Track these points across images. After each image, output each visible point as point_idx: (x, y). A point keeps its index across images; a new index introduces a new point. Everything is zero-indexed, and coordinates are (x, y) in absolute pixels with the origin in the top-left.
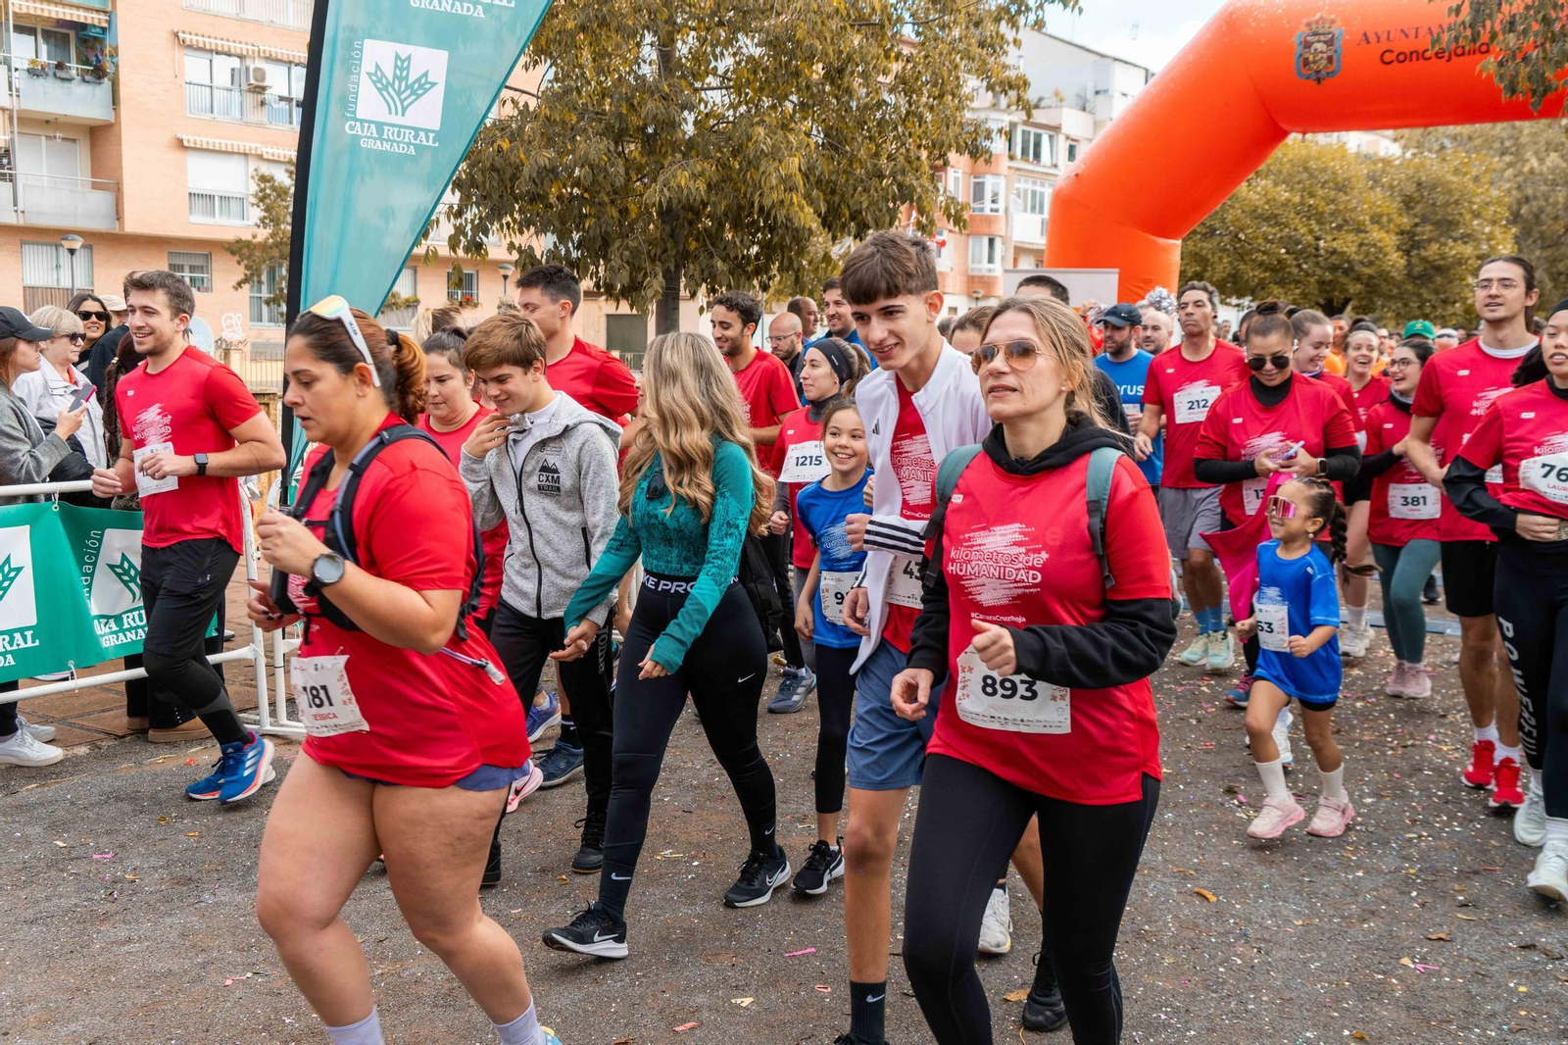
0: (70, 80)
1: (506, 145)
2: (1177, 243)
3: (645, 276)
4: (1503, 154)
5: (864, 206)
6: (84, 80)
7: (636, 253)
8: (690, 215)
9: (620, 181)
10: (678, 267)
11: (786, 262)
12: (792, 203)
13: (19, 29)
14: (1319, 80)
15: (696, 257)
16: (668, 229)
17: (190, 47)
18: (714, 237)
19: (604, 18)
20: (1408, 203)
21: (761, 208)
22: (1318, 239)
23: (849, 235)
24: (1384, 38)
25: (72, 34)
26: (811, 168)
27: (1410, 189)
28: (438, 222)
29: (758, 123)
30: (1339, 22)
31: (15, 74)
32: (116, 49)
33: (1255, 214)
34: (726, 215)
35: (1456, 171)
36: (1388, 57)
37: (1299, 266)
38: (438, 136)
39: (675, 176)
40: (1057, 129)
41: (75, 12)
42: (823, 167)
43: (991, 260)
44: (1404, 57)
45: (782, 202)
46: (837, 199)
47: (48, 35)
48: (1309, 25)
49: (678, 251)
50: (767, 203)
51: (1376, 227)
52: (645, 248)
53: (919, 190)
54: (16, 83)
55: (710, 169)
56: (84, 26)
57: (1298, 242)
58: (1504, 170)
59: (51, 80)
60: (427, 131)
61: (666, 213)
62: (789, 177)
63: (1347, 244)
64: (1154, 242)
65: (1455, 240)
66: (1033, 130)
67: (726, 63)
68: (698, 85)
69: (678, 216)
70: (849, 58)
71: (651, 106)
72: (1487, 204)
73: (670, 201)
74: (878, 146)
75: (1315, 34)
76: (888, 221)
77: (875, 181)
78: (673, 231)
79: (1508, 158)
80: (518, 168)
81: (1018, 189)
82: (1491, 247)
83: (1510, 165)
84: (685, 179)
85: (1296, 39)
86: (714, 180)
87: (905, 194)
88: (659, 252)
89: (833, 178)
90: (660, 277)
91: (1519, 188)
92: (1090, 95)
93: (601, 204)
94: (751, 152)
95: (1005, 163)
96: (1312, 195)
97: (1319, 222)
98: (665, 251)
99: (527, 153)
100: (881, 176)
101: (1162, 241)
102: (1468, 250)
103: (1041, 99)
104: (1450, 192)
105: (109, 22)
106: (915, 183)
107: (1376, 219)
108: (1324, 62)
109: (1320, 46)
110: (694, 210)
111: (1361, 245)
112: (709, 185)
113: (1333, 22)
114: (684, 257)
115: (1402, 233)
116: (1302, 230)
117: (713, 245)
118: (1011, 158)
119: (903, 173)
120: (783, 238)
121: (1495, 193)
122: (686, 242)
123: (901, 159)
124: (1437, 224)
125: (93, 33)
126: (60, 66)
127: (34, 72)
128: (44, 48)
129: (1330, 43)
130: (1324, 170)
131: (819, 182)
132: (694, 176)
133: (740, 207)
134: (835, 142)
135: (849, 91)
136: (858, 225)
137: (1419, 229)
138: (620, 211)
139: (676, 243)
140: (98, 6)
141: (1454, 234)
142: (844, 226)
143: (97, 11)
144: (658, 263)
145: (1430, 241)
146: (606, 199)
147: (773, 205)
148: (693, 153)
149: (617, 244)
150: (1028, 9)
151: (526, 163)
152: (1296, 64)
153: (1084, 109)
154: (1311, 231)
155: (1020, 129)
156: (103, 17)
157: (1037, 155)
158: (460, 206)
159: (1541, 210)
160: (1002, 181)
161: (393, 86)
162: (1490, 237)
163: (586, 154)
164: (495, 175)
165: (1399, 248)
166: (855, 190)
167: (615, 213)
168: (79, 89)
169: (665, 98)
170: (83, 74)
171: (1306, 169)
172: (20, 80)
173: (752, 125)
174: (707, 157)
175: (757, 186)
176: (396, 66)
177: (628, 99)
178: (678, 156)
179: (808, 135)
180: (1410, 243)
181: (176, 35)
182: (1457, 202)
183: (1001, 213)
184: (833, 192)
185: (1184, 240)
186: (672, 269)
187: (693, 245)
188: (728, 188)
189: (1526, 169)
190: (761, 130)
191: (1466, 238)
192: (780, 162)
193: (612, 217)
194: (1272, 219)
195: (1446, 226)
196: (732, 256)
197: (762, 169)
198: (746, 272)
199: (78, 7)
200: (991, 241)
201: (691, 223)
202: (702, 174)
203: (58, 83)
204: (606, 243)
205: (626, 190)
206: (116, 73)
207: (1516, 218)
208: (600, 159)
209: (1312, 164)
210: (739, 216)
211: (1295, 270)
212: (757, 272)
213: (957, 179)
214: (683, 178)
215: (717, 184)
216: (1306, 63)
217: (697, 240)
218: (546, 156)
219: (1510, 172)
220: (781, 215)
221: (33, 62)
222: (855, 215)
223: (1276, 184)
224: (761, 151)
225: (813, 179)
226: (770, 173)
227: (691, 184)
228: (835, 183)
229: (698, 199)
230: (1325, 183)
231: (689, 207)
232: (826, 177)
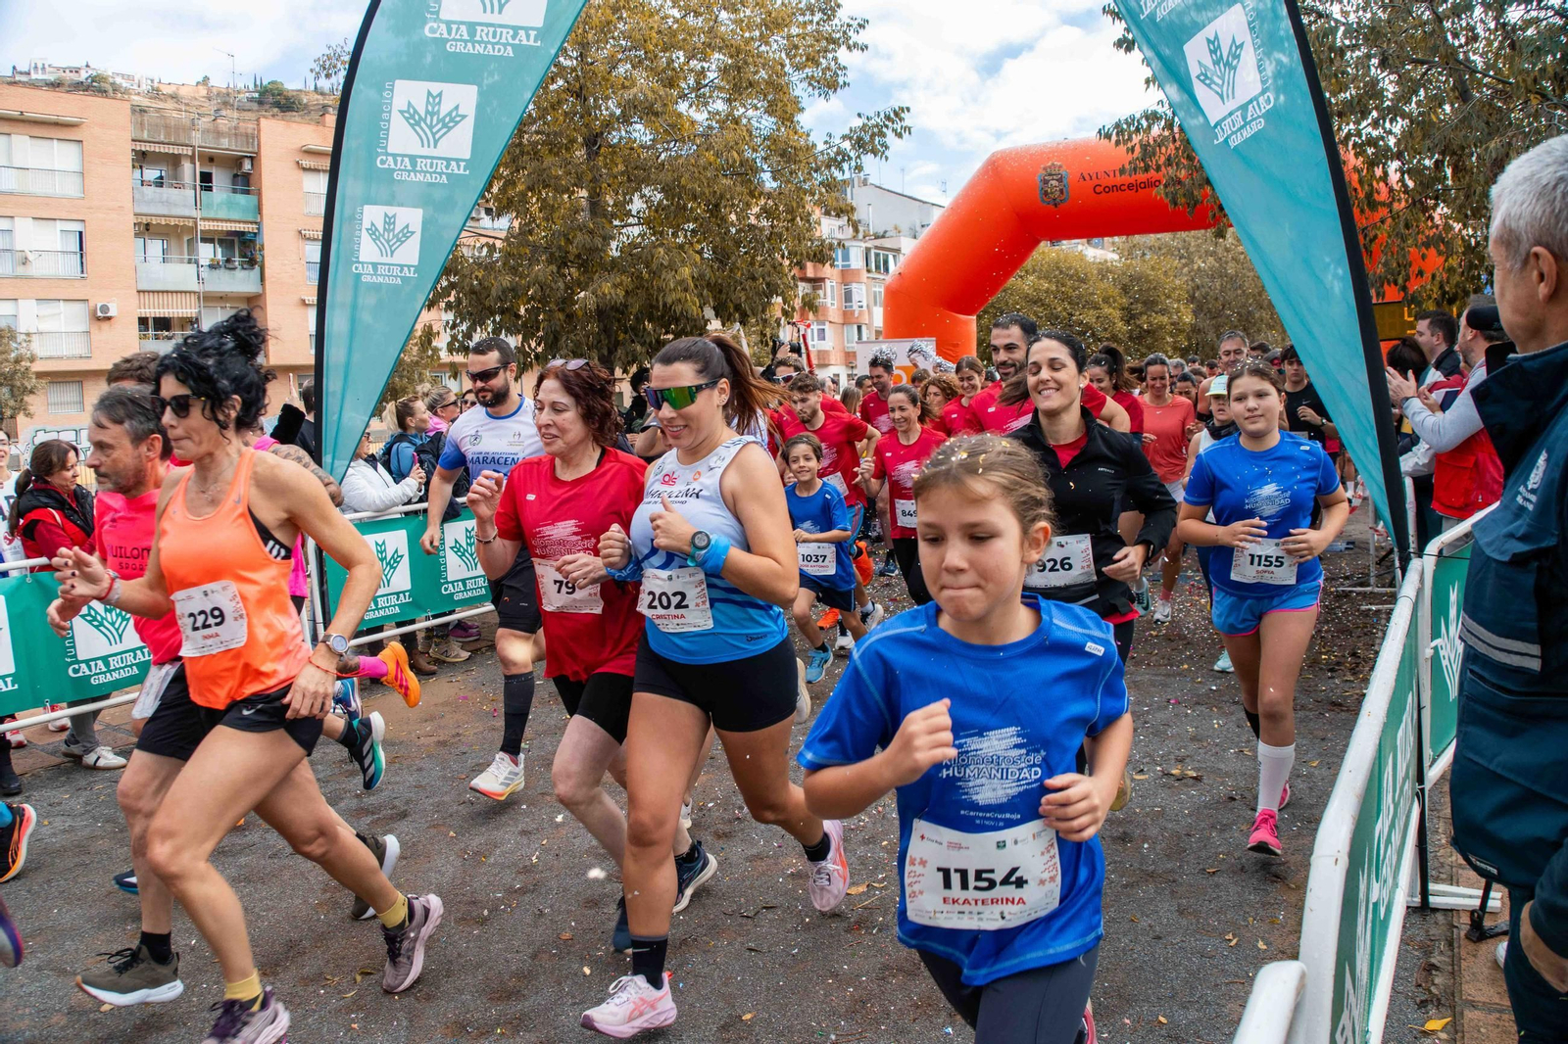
0: (234, 269)
1: (480, 275)
2: (973, 318)
4: (1180, 258)
5: (743, 300)
6: (243, 268)
8: (616, 314)
9: (561, 293)
10: (610, 352)
12: (686, 301)
13: (204, 240)
14: (1056, 205)
16: (602, 326)
17: (309, 239)
18: (637, 332)
19: (544, 181)
20: (1125, 289)
21: (665, 305)
22: (1072, 315)
23: (736, 321)
24: (1094, 177)
25: (236, 239)
26: (702, 276)
27: (1126, 280)
28: (438, 333)
29: (659, 245)
30: (1064, 167)
31: (201, 269)
32: (263, 246)
34: (643, 312)
35: (1153, 269)
36: (1098, 189)
38: (417, 269)
39: (601, 286)
40: (898, 251)
41: (237, 225)
42: (708, 273)
43: (860, 339)
44: (1108, 189)
45: (680, 300)
46: (723, 296)
47: (221, 242)
48: (1045, 169)
49: (609, 342)
50: (669, 300)
51: (1106, 306)
52: (584, 340)
53: (783, 287)
54: (202, 275)
55: (627, 280)
56: (243, 233)
58: (1182, 269)
59: (223, 270)
60: (409, 267)
62: (682, 281)
63: (1089, 317)
64: (960, 319)
65: (1156, 313)
66: (881, 252)
67: (637, 205)
68: (616, 223)
69: (607, 314)
70: (722, 197)
71: (580, 238)
72: (1174, 289)
73: (599, 305)
74: (753, 258)
75: (1050, 175)
76: (760, 308)
77: (750, 282)
78: (605, 326)
79: (1183, 261)
80: (488, 289)
81: (875, 292)
82: (1179, 318)
83: (1185, 265)
84: (609, 288)
85: (1038, 179)
86: (631, 288)
87: (772, 290)
89: (720, 281)
91: (1193, 280)
92: (918, 228)
95: (865, 274)
96: (1063, 285)
97: (1069, 303)
98: (600, 341)
99: (496, 278)
100: (754, 279)
101: (962, 317)
102: (1165, 319)
103: (885, 232)
104: (1150, 282)
105: (258, 229)
107: (1106, 300)
108: (1058, 193)
109: (1054, 183)
110: (620, 310)
111: (1098, 318)
112: (627, 292)
113: (1060, 167)
115: (1123, 309)
117: (636, 335)
118: (869, 271)
120: (685, 326)
121: (1177, 282)
122: (617, 335)
124: (1145, 303)
125: (248, 237)
126: (228, 261)
127: (213, 266)
128: (219, 250)
129: (1060, 180)
130: (1070, 268)
131: (709, 285)
132: (615, 286)
133: (652, 306)
134: (722, 257)
135: (724, 219)
136: (741, 314)
137: (1134, 306)
138: (567, 316)
139: (609, 337)
140: (251, 219)
141: (1156, 309)
142: (730, 315)
143: (251, 223)
145: (1141, 314)
149: (564, 339)
150: (850, 159)
151: (495, 284)
152: (1039, 196)
153: (915, 237)
154: (1065, 309)
155: (873, 251)
156: (255, 226)
157: (887, 270)
158: (454, 322)
159: (1207, 294)
160: (864, 287)
161: (383, 236)
162: (1178, 311)
163: (537, 276)
164: (474, 297)
165: (1122, 320)
166: (736, 288)
167: (561, 316)
168: (240, 274)
169: (591, 232)
170: (242, 264)
171: (1058, 268)
172: (205, 273)
173: (655, 247)
174: (624, 271)
175: (660, 290)
176: (385, 222)
177: (564, 235)
178: (605, 272)
179: (700, 252)
180: (1129, 316)
181: (300, 232)
182: (1155, 288)
183: (865, 308)
184: (721, 292)
185: (979, 318)
186: (606, 354)
187: (621, 336)
188: (641, 292)
189: (1196, 267)
190: (661, 250)
191: (1163, 312)
192: (676, 271)
195: (1150, 304)
196: (648, 341)
197: (664, 277)
199: (239, 222)
201: (619, 321)
202: (621, 284)
203: (227, 271)
204: (556, 339)
205: (567, 301)
206: (263, 261)
207: (1192, 299)
208: (547, 279)
210: (650, 311)
213: (832, 287)
214: (607, 287)
215: (632, 291)
216: (1046, 193)
217: (626, 333)
218: (507, 280)
219: (1186, 270)
220: (678, 309)
221: (212, 260)
222: (738, 308)
223: (1039, 278)
224: (662, 264)
225: (704, 283)
226: (670, 279)
227: (612, 291)
228: (721, 285)
229: (619, 302)
230: (1071, 277)
231: (615, 308)
232: (713, 280)
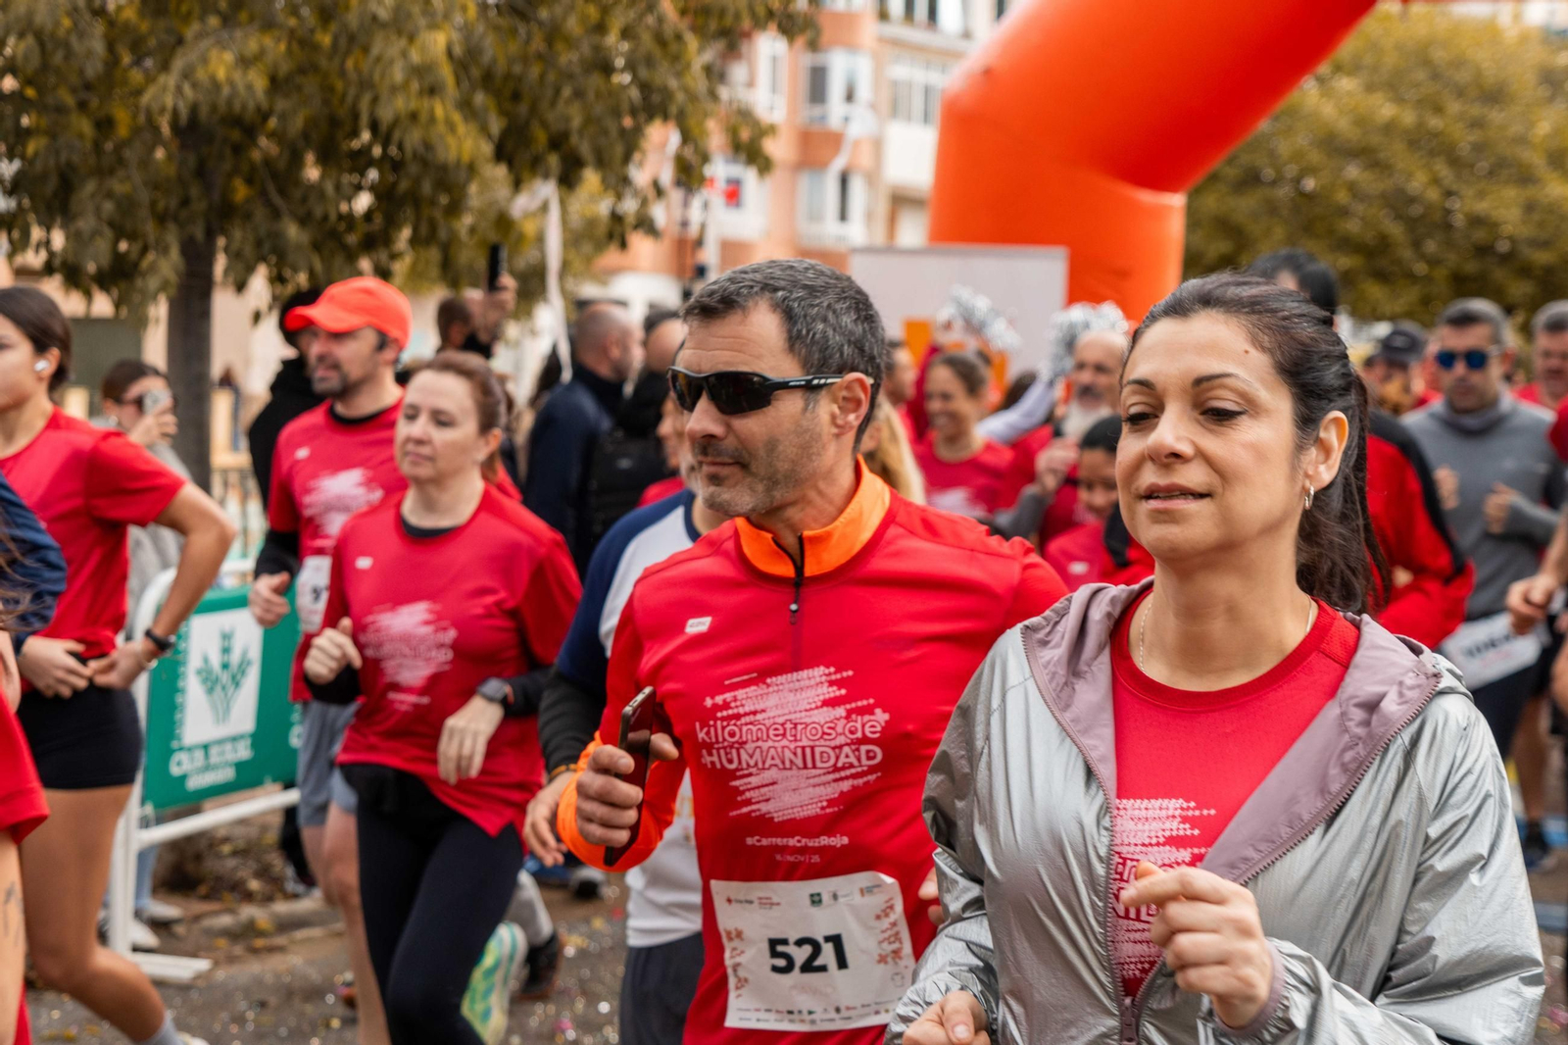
2: (1176, 201)
3: (145, 250)
5: (576, 122)
7: (127, 205)
8: (236, 135)
9: (93, 69)
10: (210, 235)
11: (424, 230)
12: (432, 119)
15: (248, 216)
16: (192, 160)
18: (285, 176)
21: (376, 124)
22: (1450, 195)
23: (546, 176)
33: (1334, 146)
34: (306, 135)
37: (1417, 244)
39: (204, 60)
42: (491, 48)
43: (843, 216)
45: (414, 116)
46: (523, 109)
49: (211, 203)
50: (386, 115)
52: (144, 196)
53: (680, 97)
55: (275, 48)
57: (1412, 200)
61: (190, 131)
62: (429, 67)
63: (1504, 206)
69: (212, 136)
73: (194, 109)
77: (595, 81)
78: (202, 163)
84: (225, 66)
86: (285, 68)
87: (654, 105)
88: (173, 203)
89: (517, 69)
90: (175, 253)
93: (60, 110)
94: (353, 19)
95: (872, 29)
96: (1438, 110)
97: (1449, 164)
98: (185, 202)
100: (608, 69)
101: (1147, 197)
106: (673, 83)
110: (245, 126)
111: (1529, 208)
112: (273, 80)
114: (223, 215)
116: (1419, 180)
117: (283, 192)
118: (883, 19)
119: (649, 62)
120: (417, 181)
122: (227, 187)
123: (647, 39)
130: (1459, 65)
131: (488, 77)
132: (244, 62)
133: (334, 122)
136: (564, 160)
138: (97, 124)
139: (208, 188)
144: (172, 227)
146: (69, 100)
147: (396, 122)
148: (243, 16)
149: (90, 186)
154: (1436, 181)
157: (932, 14)
166: (557, 91)
167: (85, 126)
174: (268, 25)
175: (366, 84)
178: (213, 21)
184: (516, 97)
185: (1193, 197)
186: (199, 237)
187: (241, 191)
188: (310, 85)
192: (411, 39)
193: (81, 136)
194: (1365, 154)
196: (317, 214)
197: (375, 51)
198: (344, 247)
200: (844, 181)
201: (236, 150)
202: (259, 57)
204: (67, 184)
205: (109, 83)
209: (1439, 55)
210: (332, 139)
211: (1407, 254)
212: (369, 244)
213: (774, 60)
214: (221, 64)
215: (288, 79)
217: (249, 181)
220: (413, 138)
222: (558, 142)
223: (1370, 88)
224: (374, 18)
225: (476, 73)
226: (394, 61)
227: (237, 76)
228: (520, 79)
229: (251, 105)
230: (1460, 93)
231: (234, 120)
232: (501, 68)
